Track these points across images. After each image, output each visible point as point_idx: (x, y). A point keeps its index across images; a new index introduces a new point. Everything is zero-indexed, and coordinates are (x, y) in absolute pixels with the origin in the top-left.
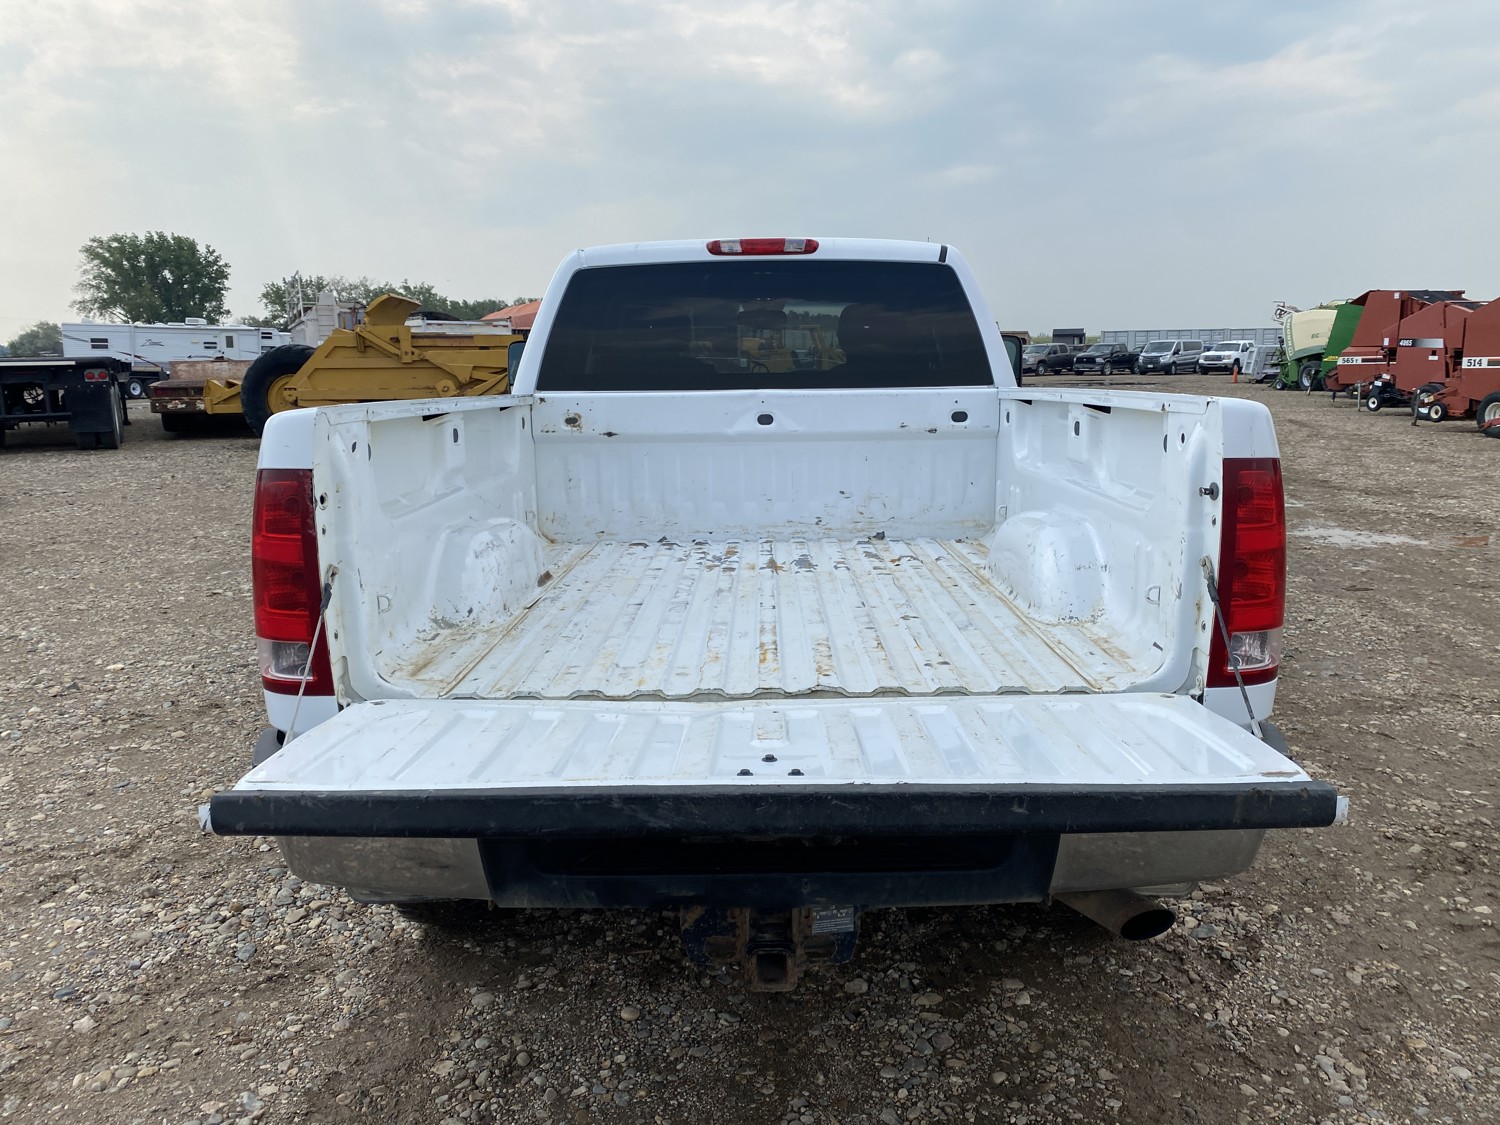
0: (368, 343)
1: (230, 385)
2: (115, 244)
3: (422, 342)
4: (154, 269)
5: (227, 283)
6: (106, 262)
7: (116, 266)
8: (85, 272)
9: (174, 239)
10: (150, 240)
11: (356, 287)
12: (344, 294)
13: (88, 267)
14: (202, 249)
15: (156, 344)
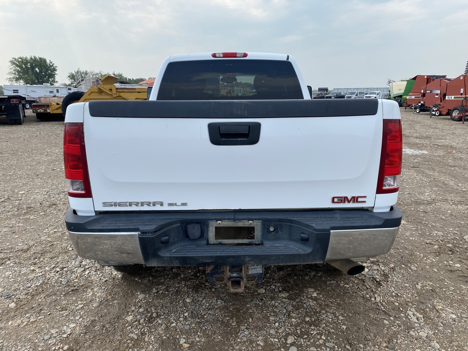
0: (102, 91)
1: (58, 104)
2: (20, 60)
3: (119, 90)
4: (33, 68)
5: (56, 72)
6: (17, 66)
7: (20, 67)
8: (11, 69)
9: (39, 58)
10: (31, 59)
11: (98, 74)
12: (94, 76)
13: (12, 67)
14: (48, 62)
15: (34, 92)
